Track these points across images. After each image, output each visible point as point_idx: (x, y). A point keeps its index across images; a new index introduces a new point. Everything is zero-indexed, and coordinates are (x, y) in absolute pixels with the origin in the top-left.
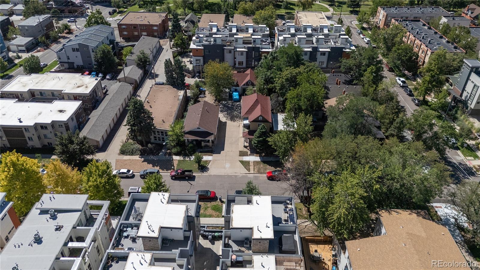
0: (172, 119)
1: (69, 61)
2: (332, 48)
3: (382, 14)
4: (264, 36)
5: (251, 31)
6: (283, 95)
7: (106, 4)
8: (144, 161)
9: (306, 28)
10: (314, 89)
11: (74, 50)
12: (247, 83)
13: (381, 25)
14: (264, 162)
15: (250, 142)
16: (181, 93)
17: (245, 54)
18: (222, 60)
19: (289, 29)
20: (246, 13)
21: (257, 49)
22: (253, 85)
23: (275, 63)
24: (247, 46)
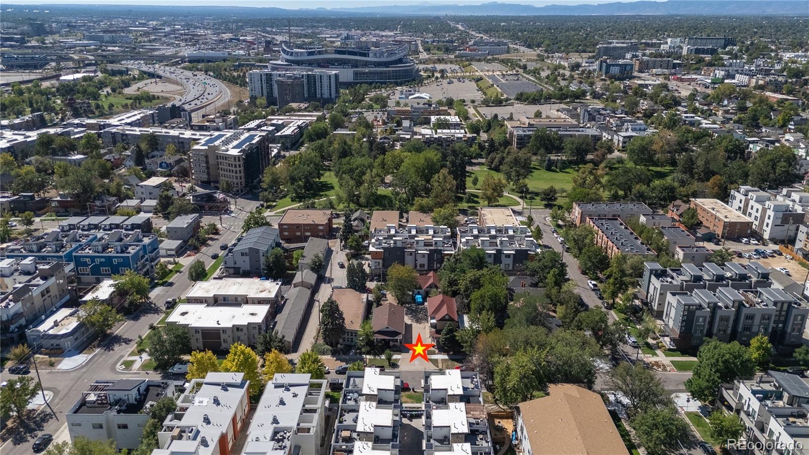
0: (359, 321)
1: (236, 266)
2: (516, 251)
3: (577, 211)
4: (445, 238)
5: (431, 232)
6: (468, 296)
7: (248, 197)
8: (336, 360)
9: (489, 229)
10: (496, 289)
11: (242, 254)
12: (430, 285)
13: (578, 222)
14: (452, 360)
15: (438, 342)
16: (364, 296)
17: (426, 256)
18: (403, 263)
19: (471, 230)
20: (423, 210)
21: (439, 252)
22: (437, 287)
23: (459, 265)
24: (428, 248)
